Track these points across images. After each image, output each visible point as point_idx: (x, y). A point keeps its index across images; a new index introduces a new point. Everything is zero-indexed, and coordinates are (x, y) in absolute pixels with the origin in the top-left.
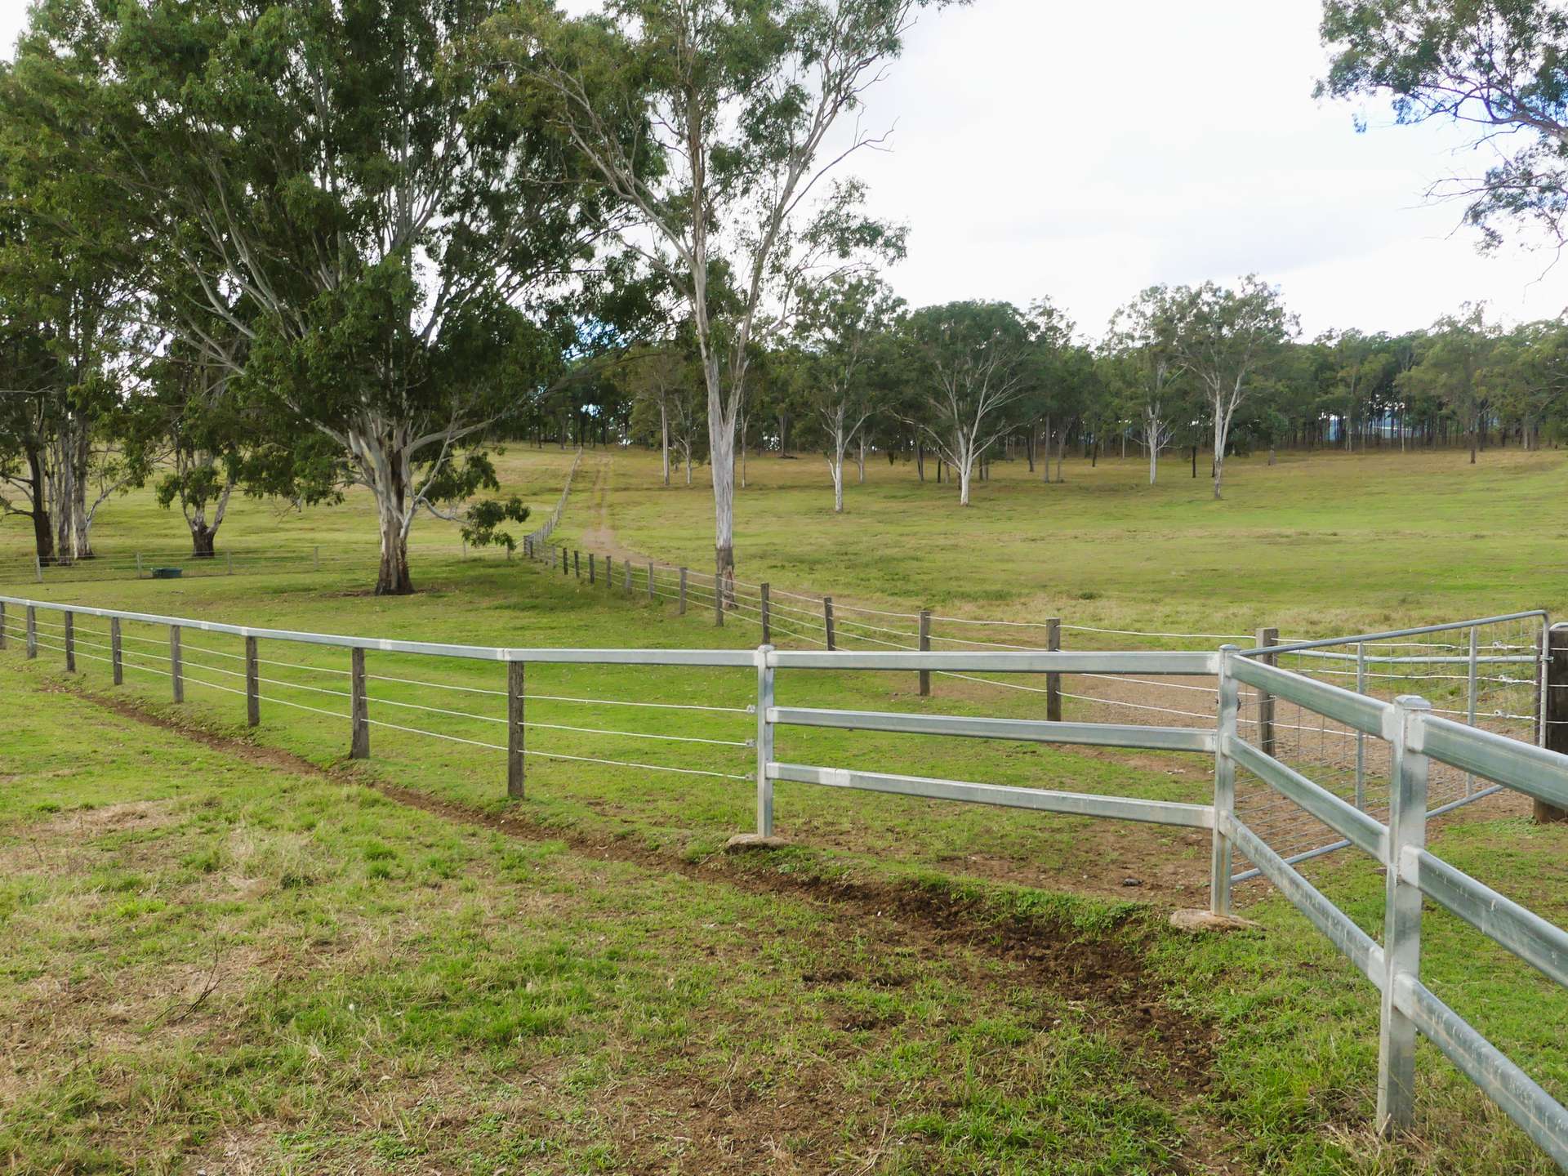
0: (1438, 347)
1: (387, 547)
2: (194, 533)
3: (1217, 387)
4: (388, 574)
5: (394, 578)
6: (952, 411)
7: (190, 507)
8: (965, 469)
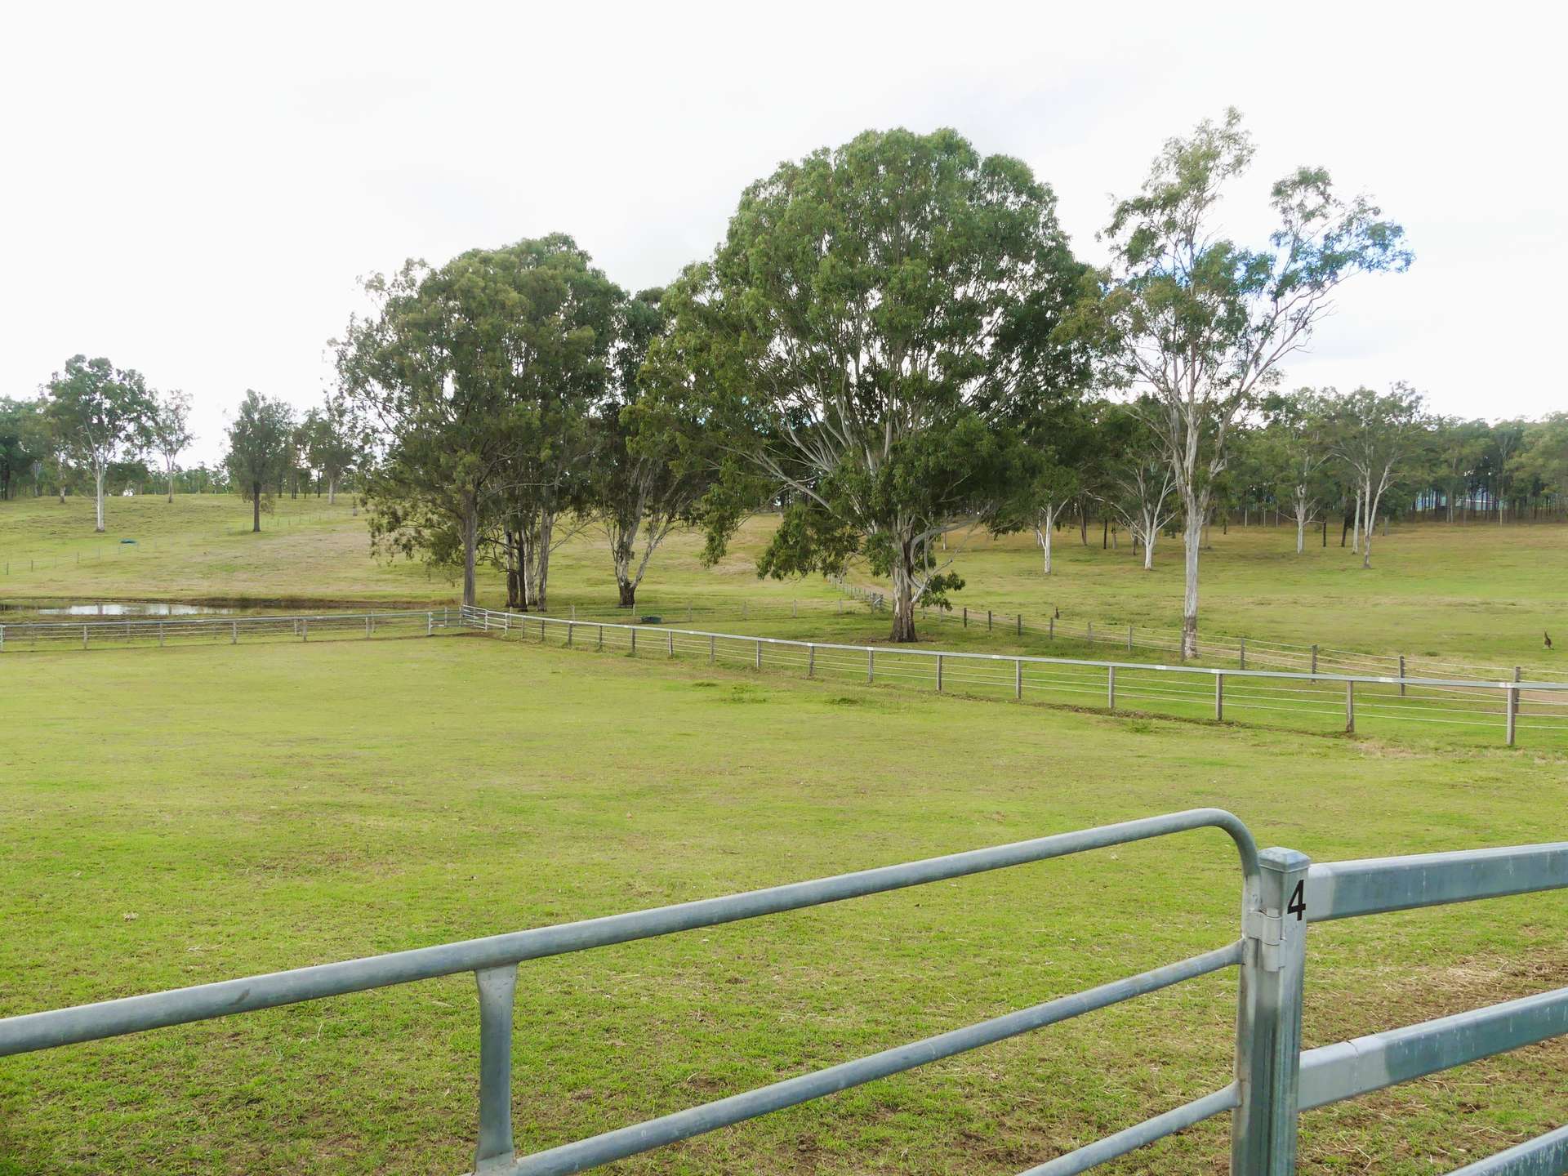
0: (1547, 438)
1: (901, 609)
2: (621, 588)
3: (1368, 474)
4: (901, 628)
5: (905, 630)
6: (1139, 492)
7: (620, 569)
8: (1150, 538)
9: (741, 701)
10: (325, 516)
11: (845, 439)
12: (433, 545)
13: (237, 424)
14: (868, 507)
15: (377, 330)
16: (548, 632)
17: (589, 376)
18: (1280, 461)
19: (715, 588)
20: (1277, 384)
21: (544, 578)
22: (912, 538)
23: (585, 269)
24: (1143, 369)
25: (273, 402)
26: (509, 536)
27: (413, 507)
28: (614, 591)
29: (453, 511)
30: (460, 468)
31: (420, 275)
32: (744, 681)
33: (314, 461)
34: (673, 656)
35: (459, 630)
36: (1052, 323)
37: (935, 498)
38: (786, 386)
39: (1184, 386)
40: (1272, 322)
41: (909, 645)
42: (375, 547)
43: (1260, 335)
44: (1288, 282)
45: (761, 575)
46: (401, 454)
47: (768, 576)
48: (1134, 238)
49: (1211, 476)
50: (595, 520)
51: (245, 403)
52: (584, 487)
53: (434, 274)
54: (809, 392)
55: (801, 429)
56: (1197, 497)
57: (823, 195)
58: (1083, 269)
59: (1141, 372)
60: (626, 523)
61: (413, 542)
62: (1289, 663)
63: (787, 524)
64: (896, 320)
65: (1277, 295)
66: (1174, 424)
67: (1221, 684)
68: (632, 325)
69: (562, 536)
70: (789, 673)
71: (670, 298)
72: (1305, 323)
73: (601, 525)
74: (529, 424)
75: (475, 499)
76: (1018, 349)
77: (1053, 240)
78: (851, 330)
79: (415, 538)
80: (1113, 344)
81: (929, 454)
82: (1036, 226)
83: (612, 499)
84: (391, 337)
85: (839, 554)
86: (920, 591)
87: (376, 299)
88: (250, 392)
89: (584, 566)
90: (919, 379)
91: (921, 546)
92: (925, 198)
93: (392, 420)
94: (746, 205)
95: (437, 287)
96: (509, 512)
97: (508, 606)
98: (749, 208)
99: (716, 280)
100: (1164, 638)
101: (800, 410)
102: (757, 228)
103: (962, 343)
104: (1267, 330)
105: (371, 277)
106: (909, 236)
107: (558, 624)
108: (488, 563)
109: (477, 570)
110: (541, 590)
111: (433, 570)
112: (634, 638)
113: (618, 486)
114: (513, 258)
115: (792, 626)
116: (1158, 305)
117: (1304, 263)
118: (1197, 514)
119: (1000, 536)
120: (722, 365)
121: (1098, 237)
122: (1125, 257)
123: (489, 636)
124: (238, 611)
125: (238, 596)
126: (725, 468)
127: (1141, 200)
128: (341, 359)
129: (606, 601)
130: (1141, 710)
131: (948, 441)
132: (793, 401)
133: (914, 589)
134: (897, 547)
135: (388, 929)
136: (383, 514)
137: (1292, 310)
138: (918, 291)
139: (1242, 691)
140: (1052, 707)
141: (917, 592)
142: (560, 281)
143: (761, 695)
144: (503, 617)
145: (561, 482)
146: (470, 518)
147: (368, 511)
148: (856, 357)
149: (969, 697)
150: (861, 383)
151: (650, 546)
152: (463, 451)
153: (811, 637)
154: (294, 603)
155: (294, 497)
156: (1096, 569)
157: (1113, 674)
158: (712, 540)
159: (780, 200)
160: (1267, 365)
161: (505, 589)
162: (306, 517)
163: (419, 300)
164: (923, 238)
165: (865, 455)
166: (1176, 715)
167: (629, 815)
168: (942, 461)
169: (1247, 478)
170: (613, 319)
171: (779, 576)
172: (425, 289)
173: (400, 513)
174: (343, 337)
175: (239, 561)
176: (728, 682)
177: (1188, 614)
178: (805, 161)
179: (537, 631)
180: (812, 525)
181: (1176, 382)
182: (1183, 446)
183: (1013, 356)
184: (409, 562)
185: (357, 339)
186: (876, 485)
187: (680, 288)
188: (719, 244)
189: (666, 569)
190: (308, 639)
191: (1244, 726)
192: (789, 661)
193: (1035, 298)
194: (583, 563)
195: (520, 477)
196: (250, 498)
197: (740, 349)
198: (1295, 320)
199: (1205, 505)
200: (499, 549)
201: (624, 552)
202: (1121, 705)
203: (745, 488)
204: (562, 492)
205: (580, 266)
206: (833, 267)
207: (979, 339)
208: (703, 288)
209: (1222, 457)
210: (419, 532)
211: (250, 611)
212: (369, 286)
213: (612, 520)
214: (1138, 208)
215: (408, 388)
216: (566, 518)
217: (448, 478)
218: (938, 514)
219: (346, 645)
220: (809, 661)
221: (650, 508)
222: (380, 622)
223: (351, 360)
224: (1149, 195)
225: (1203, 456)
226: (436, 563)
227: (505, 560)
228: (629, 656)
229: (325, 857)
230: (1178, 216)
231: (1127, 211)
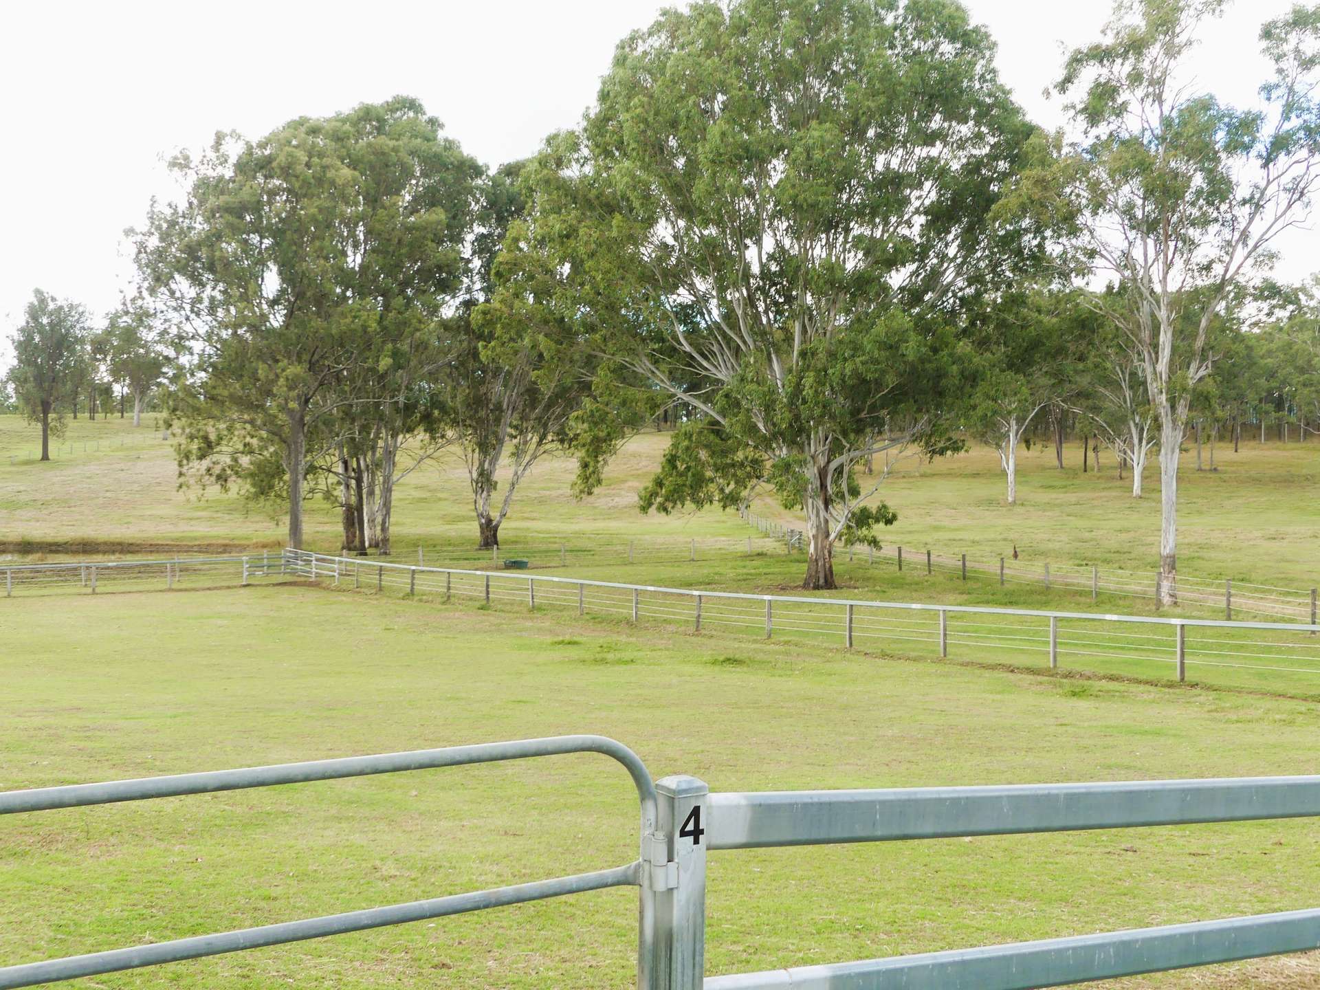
1: (816, 548)
2: (481, 526)
4: (817, 572)
5: (822, 575)
6: (1125, 402)
7: (480, 502)
8: (1138, 459)
9: (603, 661)
10: (128, 440)
11: (745, 342)
12: (252, 475)
13: (22, 330)
14: (774, 425)
15: (184, 217)
16: (387, 580)
17: (440, 268)
18: (1300, 362)
19: (600, 525)
20: (1271, 268)
21: (388, 513)
22: (829, 462)
23: (435, 139)
24: (1104, 252)
25: (64, 304)
26: (345, 463)
27: (229, 429)
28: (473, 529)
29: (277, 434)
30: (282, 381)
31: (234, 150)
32: (615, 637)
33: (116, 373)
34: (534, 609)
35: (281, 579)
36: (995, 197)
37: (855, 412)
38: (674, 279)
39: (1156, 272)
40: (1262, 194)
41: (825, 592)
42: (182, 479)
43: (1247, 209)
44: (1281, 144)
45: (644, 509)
46: (212, 365)
47: (653, 510)
48: (1091, 93)
49: (1191, 383)
50: (449, 442)
51: (31, 307)
52: (435, 402)
53: (250, 148)
54: (702, 285)
55: (693, 332)
56: (1173, 407)
57: (712, 48)
58: (1029, 130)
59: (1102, 256)
60: (487, 446)
61: (229, 472)
62: (1289, 610)
63: (675, 446)
64: (801, 198)
65: (1268, 160)
66: (1143, 317)
67: (1182, 637)
68: (492, 204)
69: (410, 463)
70: (670, 628)
71: (529, 173)
72: (1302, 194)
73: (456, 449)
74: (365, 328)
75: (302, 418)
76: (955, 231)
77: (990, 95)
78: (752, 209)
79: (230, 467)
80: (1068, 222)
81: (845, 360)
82: (971, 79)
83: (471, 418)
84: (200, 226)
85: (741, 483)
86: (839, 527)
87: (181, 179)
88: (38, 292)
89: (440, 499)
90: (832, 268)
91: (839, 471)
92: (835, 48)
93: (201, 325)
94: (620, 61)
95: (252, 165)
96: (344, 435)
97: (343, 548)
98: (623, 63)
99: (585, 152)
100: (1139, 582)
101: (691, 307)
102: (633, 87)
103: (886, 222)
104: (1256, 203)
105: (177, 153)
106: (818, 96)
107: (401, 571)
108: (319, 496)
109: (305, 505)
110: (384, 529)
111: (251, 505)
112: (488, 586)
113: (477, 402)
114: (347, 127)
115: (687, 571)
116: (1123, 173)
117: (1300, 121)
118: (1174, 428)
119: (937, 458)
120: (592, 255)
121: (1047, 93)
122: (1081, 117)
123: (315, 585)
124: (16, 557)
125: (19, 539)
126: (599, 379)
127: (1097, 47)
128: (140, 252)
129: (463, 542)
130: (1087, 671)
131: (867, 343)
132: (684, 296)
133: (832, 525)
134: (811, 472)
135: (76, 913)
136: (192, 437)
137: (1286, 180)
138: (828, 162)
139: (1221, 646)
140: (983, 666)
141: (835, 528)
142: (403, 154)
143: (628, 655)
144: (333, 562)
145: (407, 398)
146: (296, 443)
147: (174, 435)
148: (759, 242)
149: (884, 655)
150: (765, 274)
151: (516, 473)
152: (286, 361)
153: (708, 583)
154: (87, 547)
155: (92, 418)
156: (1072, 497)
157: (1055, 626)
158: (585, 466)
159: (663, 56)
160: (1256, 247)
161: (340, 528)
162: (105, 443)
163: (232, 180)
164: (835, 96)
165: (770, 360)
166: (1130, 675)
167: (414, 793)
168: (861, 368)
169: (1263, 381)
170: (470, 198)
171: (665, 510)
172: (241, 167)
173: (213, 437)
174: (143, 225)
175: (24, 497)
176: (593, 639)
177: (1166, 551)
178: (691, 6)
179: (374, 580)
180: (707, 447)
181: (1147, 269)
182: (1155, 346)
183: (950, 237)
184: (224, 496)
185: (159, 228)
186: (783, 395)
187: (543, 162)
188: (588, 108)
189: (541, 501)
190: (97, 590)
191: (1209, 688)
192: (674, 614)
193: (974, 167)
194: (440, 495)
195: (358, 391)
196: (37, 420)
197: (614, 233)
198: (1289, 191)
199: (1184, 418)
200: (332, 479)
201: (485, 481)
202: (1065, 664)
203: (624, 403)
204: (409, 408)
205: (431, 136)
206: (723, 134)
207: (906, 217)
208: (570, 161)
209: (1204, 359)
210: (236, 460)
211: (30, 558)
212: (174, 164)
213: (470, 441)
214: (1094, 57)
215: (221, 286)
216: (416, 441)
217: (269, 393)
218: (859, 431)
219: (143, 597)
220: (695, 613)
221: (516, 427)
222: (187, 570)
223: (152, 253)
224: (1108, 41)
225: (1181, 359)
226: (256, 496)
227: (340, 492)
228: (482, 608)
229: (40, 838)
230: (1146, 65)
231: (1079, 61)
